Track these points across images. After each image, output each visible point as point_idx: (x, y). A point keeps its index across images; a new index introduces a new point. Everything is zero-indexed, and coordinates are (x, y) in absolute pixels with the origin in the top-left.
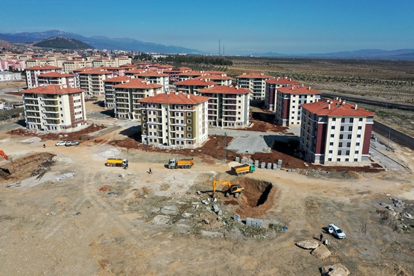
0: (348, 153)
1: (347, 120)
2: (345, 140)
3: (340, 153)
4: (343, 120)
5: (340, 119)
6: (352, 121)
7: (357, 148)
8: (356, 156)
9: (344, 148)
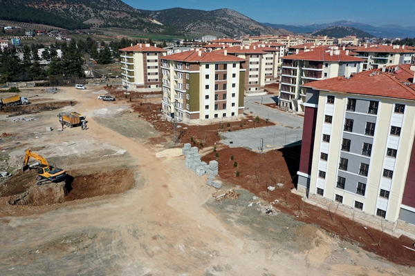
0: (361, 189)
1: (362, 106)
2: (356, 154)
3: (341, 183)
4: (352, 105)
5: (345, 101)
6: (374, 108)
7: (385, 184)
8: (382, 204)
9: (353, 173)
